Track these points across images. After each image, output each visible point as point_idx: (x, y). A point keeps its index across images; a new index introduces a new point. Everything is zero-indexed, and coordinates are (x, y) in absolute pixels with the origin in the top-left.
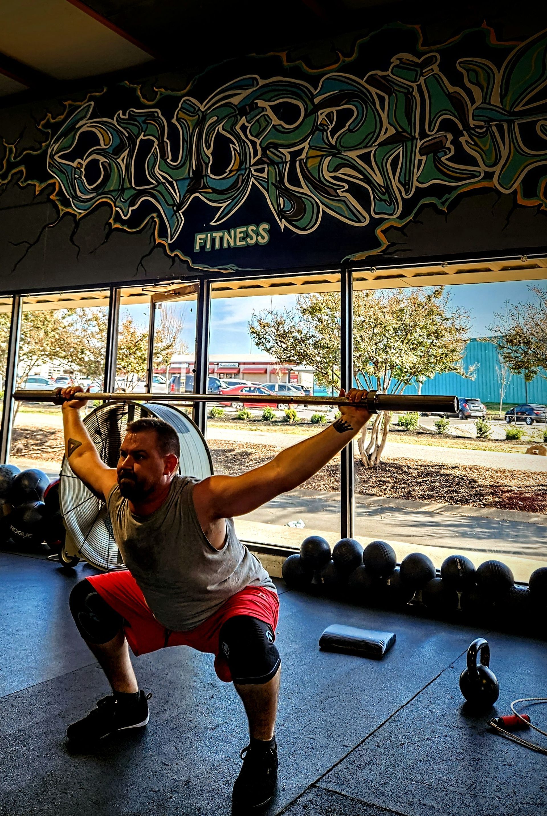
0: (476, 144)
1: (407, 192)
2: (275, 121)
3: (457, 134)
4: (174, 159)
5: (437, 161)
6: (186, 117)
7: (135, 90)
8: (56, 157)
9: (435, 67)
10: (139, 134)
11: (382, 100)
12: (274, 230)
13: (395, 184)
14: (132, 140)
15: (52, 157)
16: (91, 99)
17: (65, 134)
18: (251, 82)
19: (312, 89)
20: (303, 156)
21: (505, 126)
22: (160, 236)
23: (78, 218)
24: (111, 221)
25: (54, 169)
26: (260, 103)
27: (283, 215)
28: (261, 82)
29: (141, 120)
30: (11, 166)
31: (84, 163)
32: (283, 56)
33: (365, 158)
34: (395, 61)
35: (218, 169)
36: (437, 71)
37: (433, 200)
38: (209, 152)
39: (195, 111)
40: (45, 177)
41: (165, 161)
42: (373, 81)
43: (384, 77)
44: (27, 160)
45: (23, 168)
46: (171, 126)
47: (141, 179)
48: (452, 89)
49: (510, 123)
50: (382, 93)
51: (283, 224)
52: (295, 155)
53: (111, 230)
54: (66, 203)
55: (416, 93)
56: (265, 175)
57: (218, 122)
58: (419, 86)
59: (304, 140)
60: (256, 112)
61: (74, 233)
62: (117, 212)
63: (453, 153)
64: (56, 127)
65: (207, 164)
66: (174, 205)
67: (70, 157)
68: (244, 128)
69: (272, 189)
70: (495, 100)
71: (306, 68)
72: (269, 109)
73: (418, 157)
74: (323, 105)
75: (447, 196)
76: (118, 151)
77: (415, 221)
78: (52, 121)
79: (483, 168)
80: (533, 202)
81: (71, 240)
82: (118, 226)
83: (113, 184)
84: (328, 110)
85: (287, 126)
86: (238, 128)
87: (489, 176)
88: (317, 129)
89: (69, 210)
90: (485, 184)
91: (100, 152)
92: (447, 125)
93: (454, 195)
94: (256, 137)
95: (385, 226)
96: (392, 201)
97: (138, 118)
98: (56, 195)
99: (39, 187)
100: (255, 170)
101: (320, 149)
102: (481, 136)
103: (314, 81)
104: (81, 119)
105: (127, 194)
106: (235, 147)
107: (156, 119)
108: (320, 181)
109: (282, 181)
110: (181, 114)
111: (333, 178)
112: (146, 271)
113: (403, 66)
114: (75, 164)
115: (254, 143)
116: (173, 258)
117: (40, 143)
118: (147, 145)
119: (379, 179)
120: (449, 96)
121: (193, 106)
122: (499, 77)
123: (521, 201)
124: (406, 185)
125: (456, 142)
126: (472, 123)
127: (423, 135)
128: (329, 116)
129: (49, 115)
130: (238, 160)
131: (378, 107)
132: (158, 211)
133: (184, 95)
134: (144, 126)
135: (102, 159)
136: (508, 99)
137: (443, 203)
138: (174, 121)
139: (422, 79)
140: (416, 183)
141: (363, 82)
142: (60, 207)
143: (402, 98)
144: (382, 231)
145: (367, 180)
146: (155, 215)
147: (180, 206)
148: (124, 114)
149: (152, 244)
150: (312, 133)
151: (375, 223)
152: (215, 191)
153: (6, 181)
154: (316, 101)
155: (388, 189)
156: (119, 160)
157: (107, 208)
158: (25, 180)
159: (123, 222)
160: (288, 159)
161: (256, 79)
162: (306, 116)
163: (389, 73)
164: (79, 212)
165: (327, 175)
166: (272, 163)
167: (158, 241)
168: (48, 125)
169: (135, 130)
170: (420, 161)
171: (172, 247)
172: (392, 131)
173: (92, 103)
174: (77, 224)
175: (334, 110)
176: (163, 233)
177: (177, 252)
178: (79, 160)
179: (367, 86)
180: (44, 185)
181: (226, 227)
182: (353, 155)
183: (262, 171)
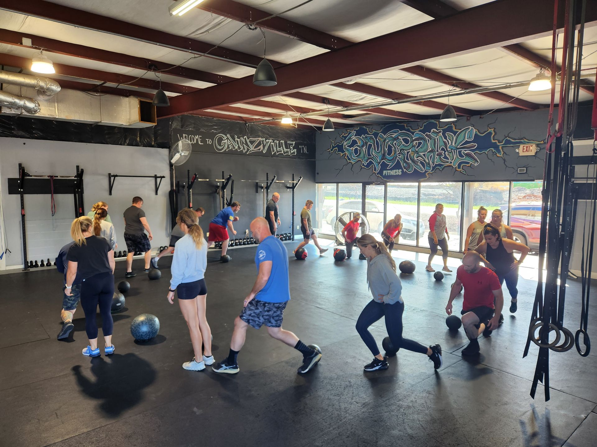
0: (449, 155)
1: (433, 165)
2: (403, 143)
3: (445, 152)
4: (378, 150)
5: (440, 158)
6: (381, 139)
7: (367, 129)
8: (346, 146)
9: (441, 134)
10: (368, 142)
11: (429, 140)
12: (403, 171)
13: (431, 163)
14: (366, 143)
15: (345, 146)
16: (355, 130)
17: (348, 140)
18: (396, 131)
19: (412, 135)
20: (410, 153)
21: (455, 150)
22: (374, 171)
23: (353, 164)
24: (362, 165)
25: (346, 150)
26: (400, 138)
27: (405, 167)
28: (400, 132)
29: (369, 138)
30: (333, 147)
31: (354, 149)
32: (405, 125)
33: (424, 155)
34: (432, 131)
35: (389, 154)
36: (441, 135)
37: (439, 167)
38: (387, 149)
39: (383, 137)
40: (343, 152)
41: (375, 150)
42: (427, 135)
43: (429, 135)
44: (338, 146)
45: (337, 148)
46: (377, 141)
47: (369, 155)
48: (445, 140)
49: (456, 150)
50: (429, 139)
51: (405, 170)
52: (408, 153)
53: (362, 168)
54: (349, 159)
55: (436, 140)
56: (400, 157)
57: (389, 141)
58: (437, 138)
59: (410, 149)
60: (399, 140)
61: (352, 168)
62: (363, 163)
63: (444, 156)
64: (345, 137)
65: (386, 153)
66: (378, 163)
67: (350, 146)
68: (395, 144)
69: (402, 161)
70: (453, 144)
71: (411, 129)
72: (402, 139)
73: (436, 156)
74: (415, 140)
75: (442, 167)
76: (363, 146)
77: (434, 172)
78: (344, 135)
79: (450, 161)
80: (459, 170)
81: (351, 170)
82: (363, 167)
83: (362, 155)
84: (416, 142)
85: (406, 144)
86: (394, 143)
87: (451, 163)
88: (413, 146)
89: (350, 161)
90: (450, 164)
91: (357, 146)
92: (443, 149)
93: (443, 166)
94: (398, 147)
95: (428, 173)
96: (430, 167)
97: (368, 138)
98: (347, 157)
99: (342, 154)
100: (398, 155)
101: (414, 152)
102: (450, 153)
103: (413, 133)
104: (353, 136)
105: (366, 158)
106: (393, 149)
107: (373, 138)
108: (414, 160)
109: (405, 159)
110: (379, 138)
111: (417, 159)
112: (372, 175)
113: (434, 132)
114: (351, 149)
115: (398, 148)
116: (378, 177)
117: (341, 142)
118: (370, 146)
119: (427, 161)
120: (444, 141)
121: (383, 136)
122: (455, 138)
123: (457, 169)
124: (433, 163)
125: (444, 154)
126: (448, 149)
127: (437, 151)
128: (416, 143)
129: (343, 133)
130: (394, 153)
131: (428, 142)
132: (374, 164)
133: (380, 133)
134: (370, 140)
135: (359, 148)
136: (456, 144)
137: (441, 168)
138: (377, 139)
139: (438, 136)
140: (435, 163)
141: (424, 135)
142: (348, 160)
143: (433, 140)
144: (428, 174)
145: (425, 161)
146: (373, 165)
147: (379, 163)
148: (364, 136)
149: (372, 173)
150: (412, 147)
151: (426, 172)
152: (388, 160)
153: (332, 152)
154: (413, 139)
155: (429, 164)
156: (363, 149)
157: (360, 162)
158: (338, 152)
159: (365, 166)
160: (406, 153)
161: (398, 130)
162: (410, 143)
163: (430, 134)
164: (353, 162)
165: (416, 159)
166: (402, 154)
167: (374, 172)
168: (343, 136)
169: (367, 141)
170: (437, 157)
171: (378, 174)
172: (430, 149)
173: (355, 131)
174: (353, 166)
175: (417, 142)
176: (375, 170)
177: (379, 175)
178: (352, 148)
179: (425, 136)
180: (343, 154)
181: (391, 169)
182: (422, 154)
183: (400, 156)
